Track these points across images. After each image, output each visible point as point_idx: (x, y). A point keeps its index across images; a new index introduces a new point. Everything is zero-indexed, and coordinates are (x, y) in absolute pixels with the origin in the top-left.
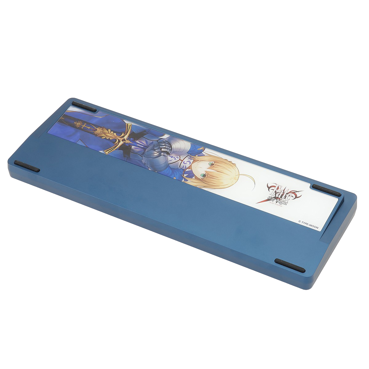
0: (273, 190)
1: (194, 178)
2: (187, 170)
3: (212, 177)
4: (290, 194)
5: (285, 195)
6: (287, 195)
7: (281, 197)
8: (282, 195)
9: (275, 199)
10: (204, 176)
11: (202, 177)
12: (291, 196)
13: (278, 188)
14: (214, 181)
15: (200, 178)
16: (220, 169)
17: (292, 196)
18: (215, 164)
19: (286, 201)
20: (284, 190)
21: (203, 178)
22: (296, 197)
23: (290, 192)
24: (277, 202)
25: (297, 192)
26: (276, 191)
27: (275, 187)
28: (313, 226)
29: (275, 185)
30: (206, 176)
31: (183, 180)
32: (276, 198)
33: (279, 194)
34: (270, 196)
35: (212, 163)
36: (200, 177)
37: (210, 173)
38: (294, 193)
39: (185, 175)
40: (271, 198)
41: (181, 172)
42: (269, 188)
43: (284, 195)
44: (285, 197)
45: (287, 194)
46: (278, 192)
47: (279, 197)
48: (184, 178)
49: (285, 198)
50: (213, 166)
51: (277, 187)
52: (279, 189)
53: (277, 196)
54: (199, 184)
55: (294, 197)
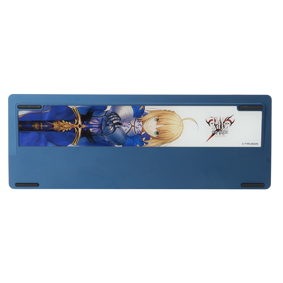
0: (212, 123)
1: (151, 139)
2: (143, 133)
3: (164, 132)
4: (226, 122)
5: (223, 125)
6: (225, 124)
7: (221, 128)
8: (221, 125)
9: (217, 132)
10: (157, 133)
11: (157, 135)
12: (227, 124)
13: (215, 121)
14: (167, 135)
15: (156, 137)
16: (165, 121)
17: (228, 123)
18: (160, 118)
19: (226, 130)
20: (220, 121)
21: (157, 136)
22: (232, 123)
23: (225, 120)
24: (220, 134)
25: (230, 117)
26: (215, 124)
27: (212, 120)
28: (254, 144)
29: (212, 118)
30: (159, 133)
31: (145, 144)
32: (218, 130)
33: (219, 126)
34: (213, 130)
35: (157, 118)
36: (155, 136)
37: (160, 129)
38: (228, 120)
39: (144, 139)
40: (215, 132)
41: (138, 137)
42: (209, 123)
43: (222, 126)
44: (224, 126)
45: (224, 123)
46: (217, 124)
47: (220, 128)
48: (145, 142)
49: (224, 127)
50: (159, 121)
51: (214, 120)
52: (216, 121)
53: (218, 128)
54: (158, 142)
55: (230, 123)
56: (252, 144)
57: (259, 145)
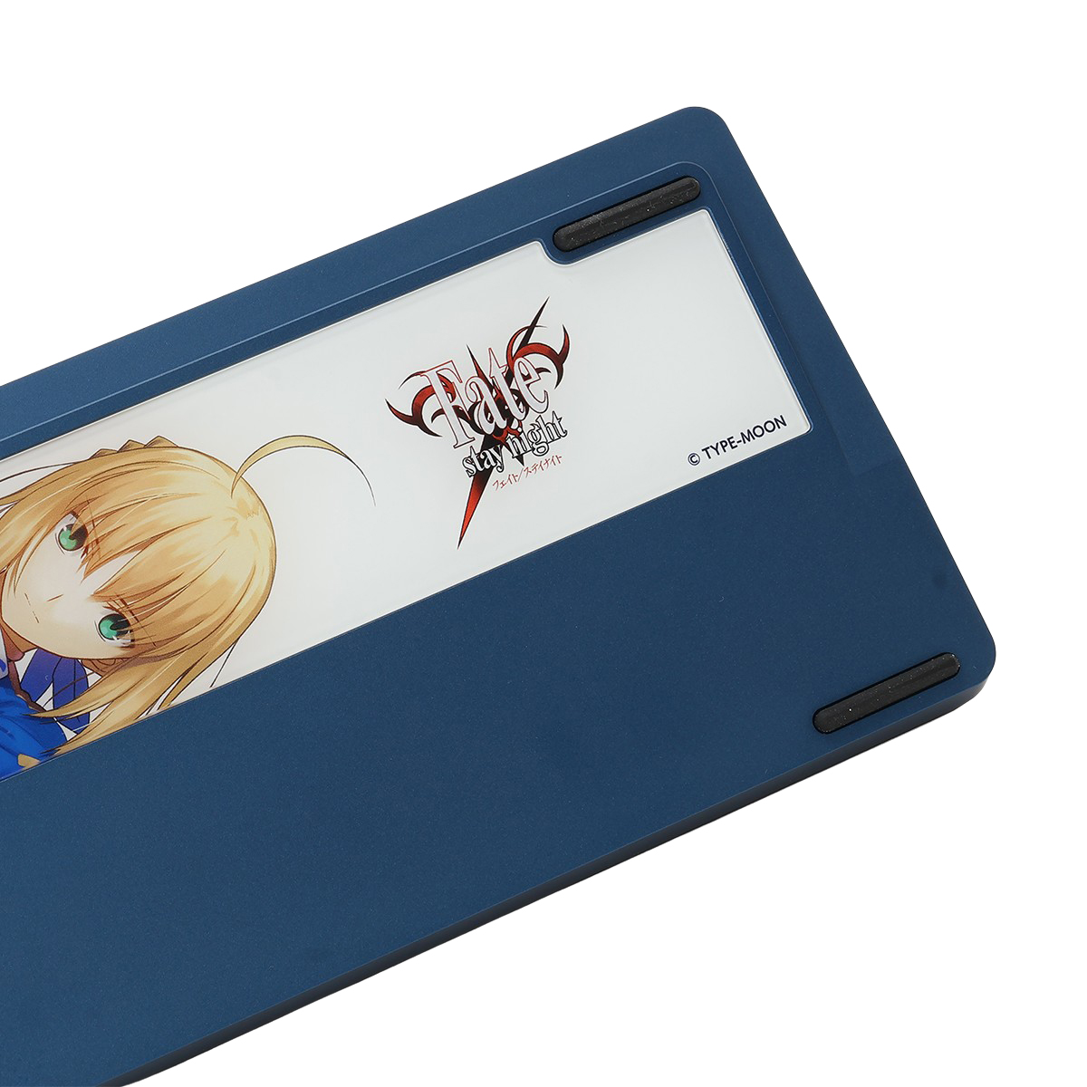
0: (441, 412)
1: (93, 678)
2: (22, 666)
3: (157, 595)
4: (521, 367)
5: (513, 391)
6: (518, 383)
7: (507, 415)
8: (500, 402)
9: (499, 452)
10: (118, 623)
11: (119, 642)
12: (534, 373)
13: (449, 388)
14: (185, 607)
15: (120, 653)
16: (134, 526)
17: (539, 370)
18: (85, 517)
19: (547, 418)
20: (481, 374)
21: (126, 640)
22: (559, 359)
23: (511, 359)
24: (520, 458)
25: (530, 329)
26: (456, 408)
27: (427, 392)
28: (758, 431)
29: (420, 383)
30: (129, 617)
31: (69, 734)
32: (494, 441)
33: (487, 410)
34: (465, 452)
35: (70, 527)
36: (112, 647)
37: (125, 590)
38: (527, 348)
39: (46, 700)
40: (480, 460)
41: (7, 703)
42: (415, 419)
43: (510, 400)
44: (520, 399)
45: (509, 377)
46: (469, 405)
47: (502, 424)
48: (63, 720)
49: (527, 407)
50: (91, 538)
51: (438, 387)
52: (459, 387)
53: (489, 429)
54: (148, 683)
55: (547, 363)
56: (748, 436)
57: (798, 424)
